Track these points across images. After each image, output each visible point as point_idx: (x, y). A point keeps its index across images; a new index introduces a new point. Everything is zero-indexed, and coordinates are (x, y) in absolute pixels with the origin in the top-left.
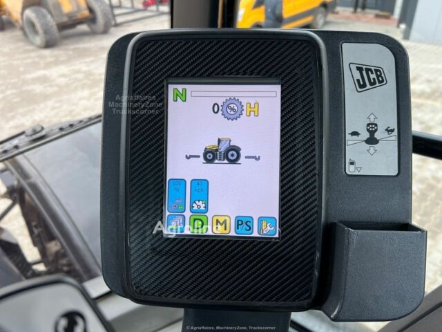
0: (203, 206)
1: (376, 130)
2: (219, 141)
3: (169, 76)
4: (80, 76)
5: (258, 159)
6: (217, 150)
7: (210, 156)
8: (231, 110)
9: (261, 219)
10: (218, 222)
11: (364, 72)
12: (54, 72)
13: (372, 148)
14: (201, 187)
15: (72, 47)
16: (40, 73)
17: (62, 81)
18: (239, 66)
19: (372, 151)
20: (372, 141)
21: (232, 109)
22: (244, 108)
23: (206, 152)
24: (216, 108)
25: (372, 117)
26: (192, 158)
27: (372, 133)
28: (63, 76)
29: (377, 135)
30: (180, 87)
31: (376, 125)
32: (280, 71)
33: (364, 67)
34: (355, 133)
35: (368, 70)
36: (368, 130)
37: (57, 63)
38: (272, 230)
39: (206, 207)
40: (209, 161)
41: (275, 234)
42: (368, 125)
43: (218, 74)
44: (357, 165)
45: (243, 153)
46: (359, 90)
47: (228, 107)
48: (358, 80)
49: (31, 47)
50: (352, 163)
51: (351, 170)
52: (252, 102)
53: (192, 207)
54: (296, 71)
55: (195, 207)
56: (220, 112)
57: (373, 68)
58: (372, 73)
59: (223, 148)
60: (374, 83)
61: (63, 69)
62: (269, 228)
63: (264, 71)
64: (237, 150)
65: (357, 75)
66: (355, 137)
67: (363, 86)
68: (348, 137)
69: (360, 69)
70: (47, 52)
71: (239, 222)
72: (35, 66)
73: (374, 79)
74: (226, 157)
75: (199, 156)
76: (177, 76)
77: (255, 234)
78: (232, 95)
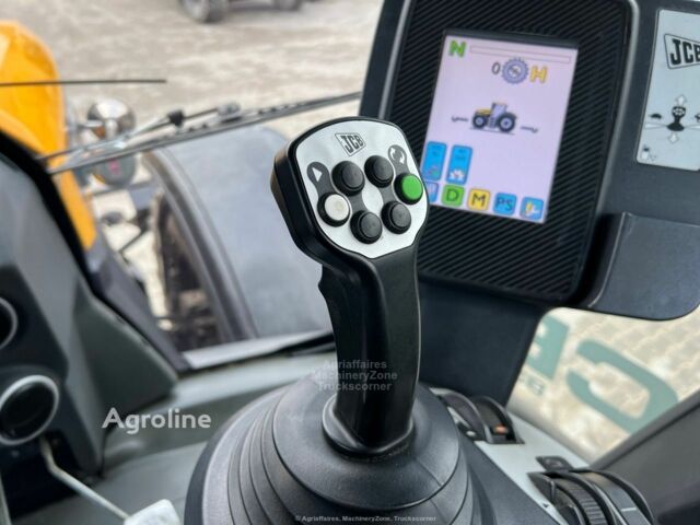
0: (461, 177)
1: (683, 115)
2: (494, 106)
3: (450, 26)
4: (249, 70)
5: (534, 131)
6: (489, 116)
7: (480, 122)
8: (514, 73)
9: (526, 200)
10: (475, 196)
11: (681, 47)
12: (213, 60)
13: (674, 135)
14: (463, 156)
15: (244, 26)
16: (194, 59)
17: (223, 75)
18: (525, 21)
19: (674, 138)
20: (676, 126)
21: (515, 71)
22: (530, 72)
23: (476, 117)
24: (496, 68)
25: (681, 100)
26: (459, 122)
27: (678, 118)
28: (225, 67)
29: (683, 122)
30: (459, 40)
31: (684, 109)
32: (579, 33)
33: (682, 41)
34: (657, 116)
35: (685, 44)
36: (674, 114)
37: (218, 47)
38: (537, 214)
39: (465, 178)
40: (478, 127)
41: (539, 218)
42: (675, 108)
43: (507, 28)
44: (653, 152)
45: (519, 123)
46: (671, 65)
47: (511, 68)
48: (672, 56)
49: (185, 20)
50: (646, 150)
51: (643, 157)
52: (540, 65)
53: (448, 175)
54: (598, 35)
55: (452, 177)
56: (501, 73)
57: (692, 43)
58: (690, 48)
59: (497, 113)
60: (691, 60)
61: (226, 57)
62: (533, 211)
63: (561, 31)
64: (512, 118)
65: (672, 48)
66: (655, 120)
67: (676, 62)
68: (647, 119)
69: (677, 42)
70: (207, 30)
71: (500, 200)
72: (188, 47)
73: (692, 56)
74: (498, 123)
75: (465, 120)
76: (459, 26)
77: (516, 215)
78: (519, 55)
